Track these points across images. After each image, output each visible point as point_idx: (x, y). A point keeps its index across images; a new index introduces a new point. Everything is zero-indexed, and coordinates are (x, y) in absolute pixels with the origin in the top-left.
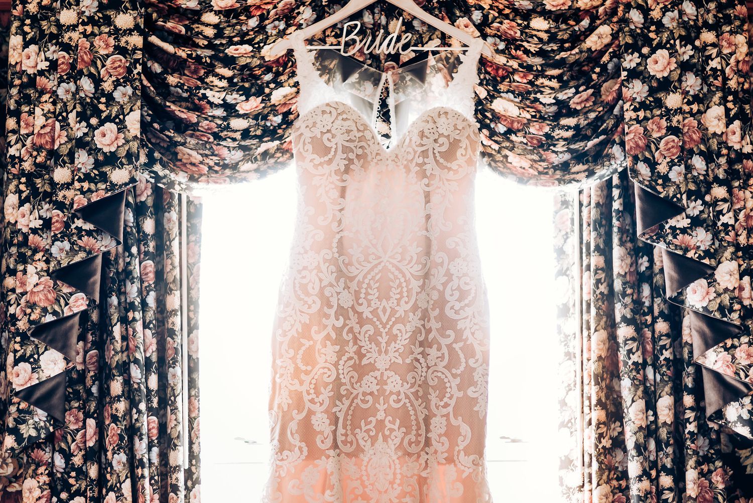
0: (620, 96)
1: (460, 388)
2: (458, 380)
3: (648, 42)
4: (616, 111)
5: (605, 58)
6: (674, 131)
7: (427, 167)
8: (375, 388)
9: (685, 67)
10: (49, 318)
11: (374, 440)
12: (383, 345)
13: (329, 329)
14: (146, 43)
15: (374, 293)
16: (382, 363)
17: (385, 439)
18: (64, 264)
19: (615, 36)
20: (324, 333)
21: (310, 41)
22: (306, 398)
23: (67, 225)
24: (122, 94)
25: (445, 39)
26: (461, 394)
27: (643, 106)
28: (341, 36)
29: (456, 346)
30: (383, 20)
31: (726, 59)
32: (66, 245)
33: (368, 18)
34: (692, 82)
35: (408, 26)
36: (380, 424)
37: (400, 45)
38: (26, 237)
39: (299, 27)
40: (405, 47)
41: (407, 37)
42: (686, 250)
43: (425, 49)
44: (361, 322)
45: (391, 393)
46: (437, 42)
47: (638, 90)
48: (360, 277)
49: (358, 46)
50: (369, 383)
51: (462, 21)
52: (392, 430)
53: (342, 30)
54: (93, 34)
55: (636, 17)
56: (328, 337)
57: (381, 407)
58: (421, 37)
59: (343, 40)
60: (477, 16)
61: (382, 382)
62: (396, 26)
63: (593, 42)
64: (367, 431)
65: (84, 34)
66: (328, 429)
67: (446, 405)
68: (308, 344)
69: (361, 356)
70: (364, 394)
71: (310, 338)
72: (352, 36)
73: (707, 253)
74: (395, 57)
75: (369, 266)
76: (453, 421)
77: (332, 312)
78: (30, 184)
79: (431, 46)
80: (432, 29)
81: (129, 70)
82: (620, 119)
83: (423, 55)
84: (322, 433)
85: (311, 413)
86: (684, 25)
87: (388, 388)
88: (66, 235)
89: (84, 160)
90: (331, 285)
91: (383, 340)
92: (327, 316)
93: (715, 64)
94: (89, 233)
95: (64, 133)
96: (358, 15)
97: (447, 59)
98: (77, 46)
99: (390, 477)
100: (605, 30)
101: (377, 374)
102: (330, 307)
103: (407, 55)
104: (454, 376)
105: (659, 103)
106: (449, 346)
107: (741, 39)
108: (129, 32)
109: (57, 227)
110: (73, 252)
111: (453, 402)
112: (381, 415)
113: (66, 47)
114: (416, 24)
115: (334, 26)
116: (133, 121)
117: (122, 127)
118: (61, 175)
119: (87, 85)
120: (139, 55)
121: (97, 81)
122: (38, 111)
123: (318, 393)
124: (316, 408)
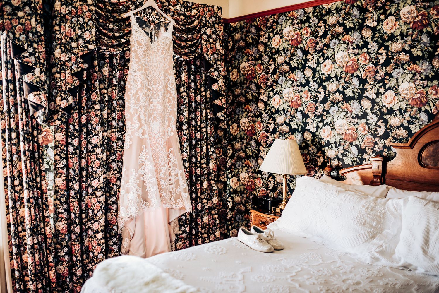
0: (200, 37)
1: (171, 108)
2: (171, 106)
3: (206, 26)
4: (199, 41)
5: (197, 28)
6: (211, 48)
7: (164, 51)
8: (153, 108)
9: (213, 33)
10: (73, 87)
11: (153, 121)
12: (155, 97)
13: (144, 92)
14: (95, 9)
15: (153, 83)
16: (155, 101)
17: (156, 121)
18: (76, 71)
19: (199, 23)
20: (142, 94)
21: (134, 14)
22: (138, 110)
23: (76, 60)
24: (90, 23)
25: (165, 18)
26: (172, 110)
27: (206, 41)
28: (141, 14)
29: (171, 98)
30: (151, 11)
31: (220, 32)
32: (76, 66)
33: (147, 10)
34: (214, 36)
35: (157, 14)
36: (155, 117)
37: (156, 19)
38: (64, 62)
39: (131, 10)
40: (157, 19)
41: (157, 17)
42: (213, 76)
43: (161, 20)
44: (150, 90)
45: (158, 109)
46: (163, 19)
47: (205, 37)
48: (149, 79)
49: (146, 18)
50: (152, 106)
51: (169, 14)
52: (158, 119)
53: (142, 12)
54: (82, 5)
55: (204, 19)
56: (144, 94)
57: (155, 113)
58: (160, 17)
59: (142, 15)
60: (172, 13)
61: (155, 106)
62: (154, 13)
63: (195, 23)
64: (151, 119)
65: (80, 4)
66: (144, 119)
67: (168, 112)
68: (138, 96)
69: (150, 99)
70: (150, 109)
71: (138, 94)
72: (144, 15)
73: (218, 77)
74: (154, 22)
75: (151, 76)
76: (170, 117)
77: (144, 88)
78: (65, 47)
79: (162, 20)
80: (162, 16)
81: (92, 16)
82: (201, 43)
83: (160, 22)
84: (143, 119)
85: (140, 114)
86: (213, 22)
87: (157, 108)
88: (76, 63)
89: (81, 41)
90: (144, 80)
91: (155, 95)
92: (143, 89)
93: (218, 33)
94: (82, 63)
95: (75, 33)
96: (145, 9)
97: (165, 24)
98: (77, 7)
99: (158, 131)
100: (197, 21)
101: (154, 104)
102: (144, 86)
103: (157, 22)
104: (170, 105)
105: (209, 41)
106: (168, 98)
107: (222, 27)
108: (91, 5)
109: (73, 60)
110: (78, 68)
111: (169, 112)
112: (155, 115)
113: (74, 7)
114: (159, 13)
115: (140, 11)
116: (93, 31)
117: (91, 33)
118: (74, 45)
119: (81, 19)
120: (94, 13)
121: (84, 19)
122: (66, 25)
123: (141, 109)
124: (141, 113)
